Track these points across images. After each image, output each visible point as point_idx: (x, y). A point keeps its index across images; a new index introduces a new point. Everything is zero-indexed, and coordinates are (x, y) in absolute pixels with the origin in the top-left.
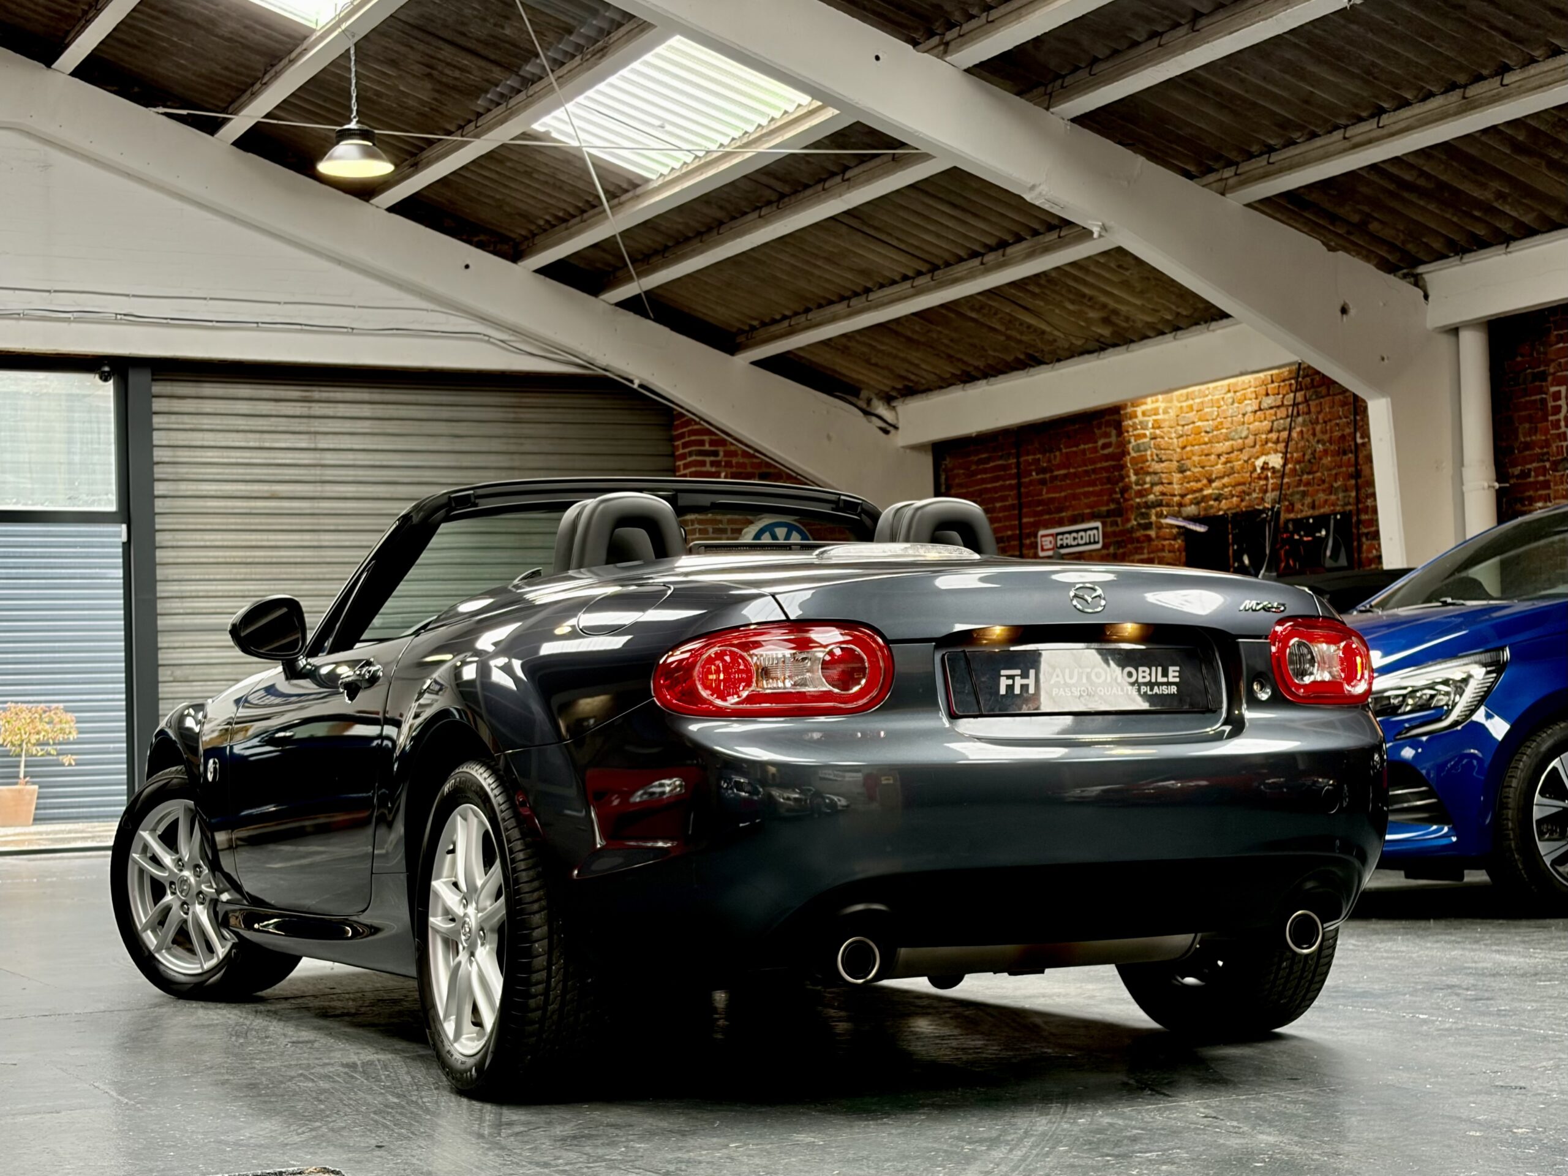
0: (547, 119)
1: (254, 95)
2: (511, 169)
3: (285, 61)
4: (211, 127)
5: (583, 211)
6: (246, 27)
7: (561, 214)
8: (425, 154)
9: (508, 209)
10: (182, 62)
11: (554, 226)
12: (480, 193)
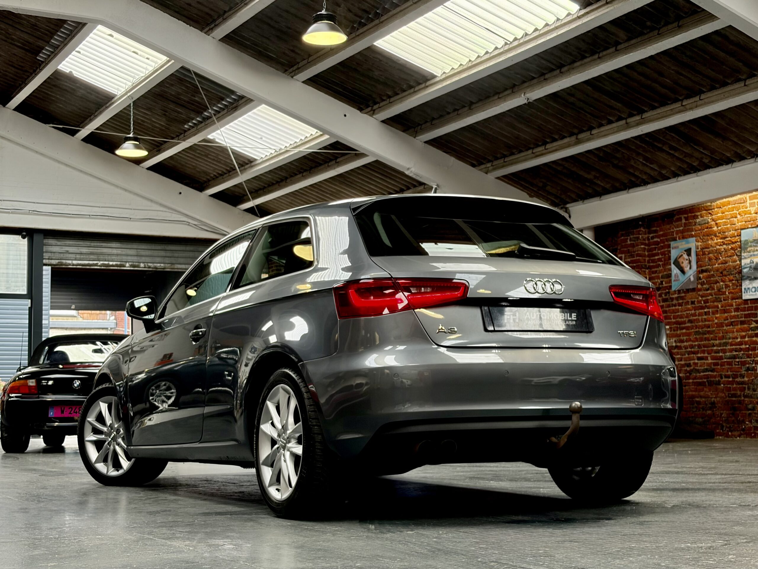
0: (214, 134)
1: (91, 121)
2: (199, 153)
3: (104, 107)
4: (73, 133)
5: (229, 172)
6: (88, 93)
7: (220, 172)
8: (163, 146)
9: (198, 170)
10: (61, 106)
11: (217, 177)
12: (187, 163)
